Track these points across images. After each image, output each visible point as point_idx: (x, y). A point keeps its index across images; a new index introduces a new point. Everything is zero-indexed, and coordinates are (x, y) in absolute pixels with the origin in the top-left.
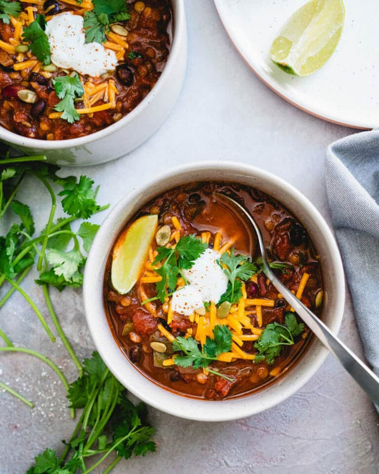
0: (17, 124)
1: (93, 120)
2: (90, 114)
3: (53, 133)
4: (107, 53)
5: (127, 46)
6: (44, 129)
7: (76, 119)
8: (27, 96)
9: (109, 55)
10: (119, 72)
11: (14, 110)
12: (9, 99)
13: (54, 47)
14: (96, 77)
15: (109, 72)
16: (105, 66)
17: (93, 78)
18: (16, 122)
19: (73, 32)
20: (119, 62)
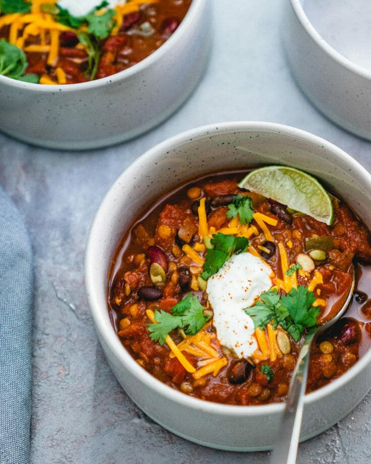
0: (122, 279)
1: (168, 360)
2: (173, 354)
3: (131, 324)
4: (250, 341)
5: (273, 359)
6: (131, 312)
7: (160, 341)
8: (156, 275)
9: (250, 344)
10: (239, 364)
11: (137, 269)
12: (146, 258)
13: (220, 276)
14: (219, 342)
15: (232, 352)
16: (236, 346)
17: (216, 339)
18: (123, 277)
19: (247, 288)
20: (251, 358)
